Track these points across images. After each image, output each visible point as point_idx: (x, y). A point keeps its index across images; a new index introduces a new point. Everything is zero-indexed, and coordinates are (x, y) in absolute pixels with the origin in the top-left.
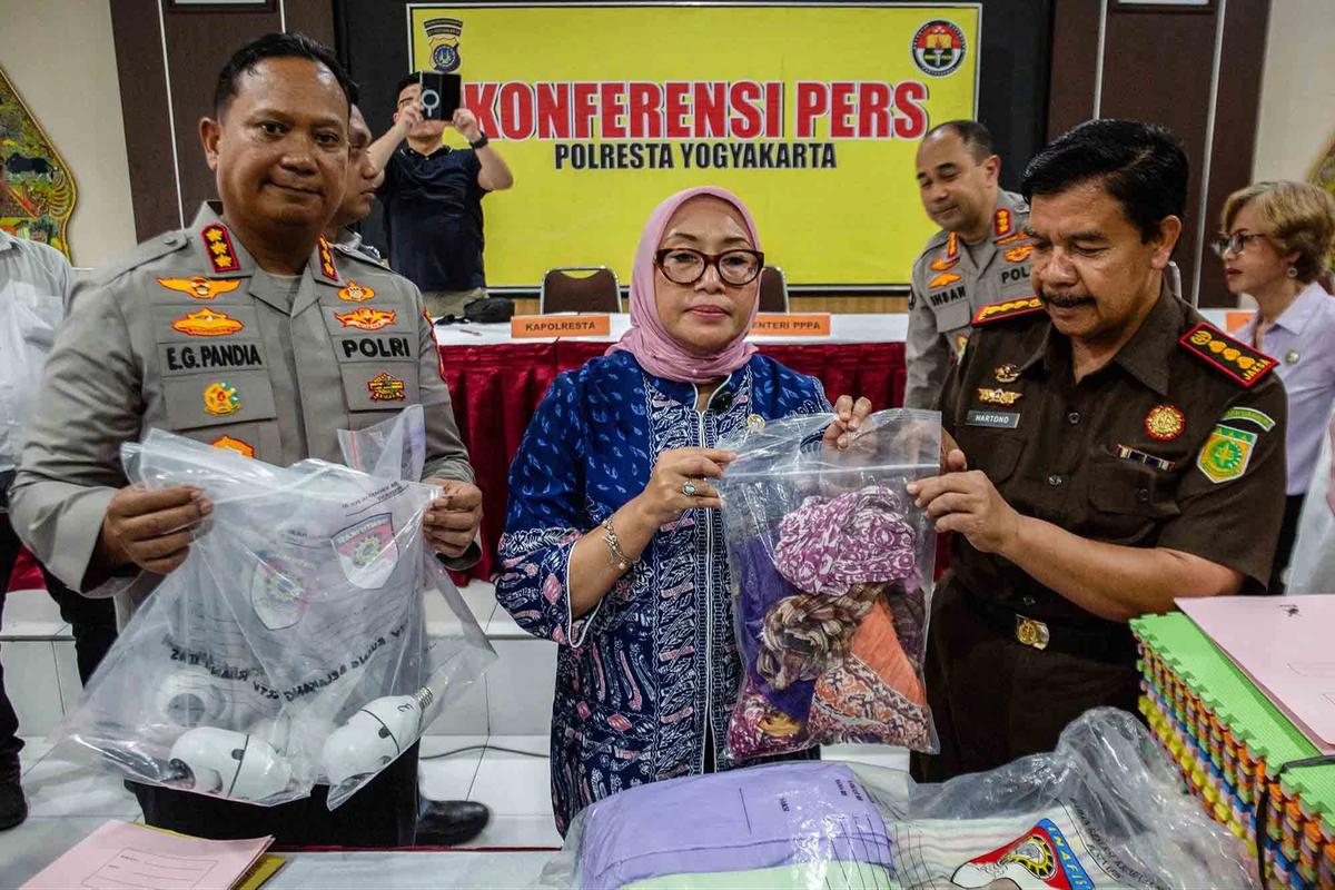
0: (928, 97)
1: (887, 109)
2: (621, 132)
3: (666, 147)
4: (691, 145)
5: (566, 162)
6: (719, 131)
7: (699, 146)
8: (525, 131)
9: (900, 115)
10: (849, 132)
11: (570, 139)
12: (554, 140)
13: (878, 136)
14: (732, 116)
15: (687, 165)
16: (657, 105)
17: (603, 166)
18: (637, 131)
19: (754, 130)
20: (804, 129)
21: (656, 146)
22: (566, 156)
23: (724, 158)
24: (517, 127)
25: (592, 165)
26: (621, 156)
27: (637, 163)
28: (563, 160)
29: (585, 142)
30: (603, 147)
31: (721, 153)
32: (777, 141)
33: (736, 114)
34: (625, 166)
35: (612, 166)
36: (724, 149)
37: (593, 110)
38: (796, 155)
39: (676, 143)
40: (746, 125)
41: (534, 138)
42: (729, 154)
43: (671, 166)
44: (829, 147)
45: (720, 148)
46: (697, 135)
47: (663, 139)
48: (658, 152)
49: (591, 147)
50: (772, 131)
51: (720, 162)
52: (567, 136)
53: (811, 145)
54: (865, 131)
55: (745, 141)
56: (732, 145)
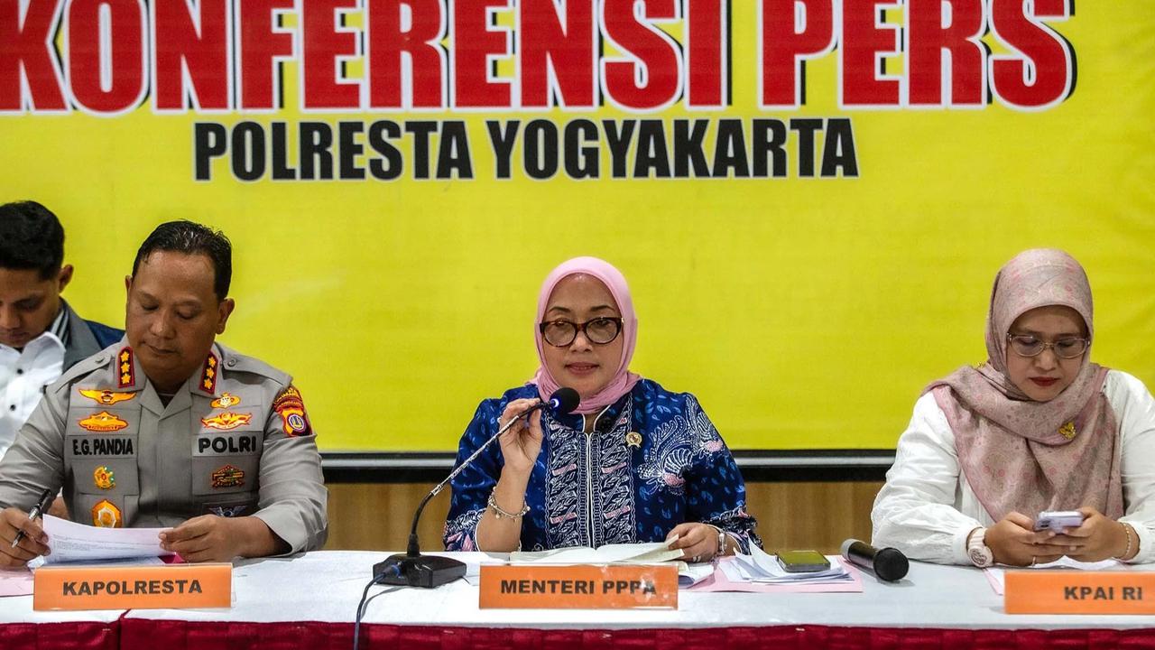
0: (1072, 12)
1: (975, 39)
2: (349, 96)
3: (455, 131)
4: (513, 126)
5: (221, 165)
6: (578, 91)
7: (533, 127)
8: (125, 93)
9: (1007, 51)
10: (887, 93)
11: (230, 110)
12: (192, 114)
13: (956, 100)
14: (608, 58)
15: (503, 171)
16: (433, 32)
17: (307, 173)
18: (385, 92)
19: (661, 88)
20: (779, 86)
21: (432, 126)
22: (220, 150)
23: (592, 155)
24: (106, 84)
25: (282, 172)
26: (349, 149)
27: (386, 166)
28: (214, 161)
29: (264, 117)
30: (306, 129)
31: (583, 143)
32: (714, 114)
33: (618, 53)
34: (359, 174)
35: (326, 173)
36: (592, 133)
37: (284, 45)
38: (759, 147)
39: (476, 119)
40: (641, 81)
41: (144, 110)
42: (602, 144)
43: (466, 172)
44: (840, 128)
45: (581, 132)
46: (526, 101)
47: (446, 111)
48: (435, 140)
49: (279, 129)
50: (705, 90)
51: (582, 165)
52: (223, 105)
53: (796, 124)
54: (925, 89)
55: (640, 114)
56: (610, 126)
